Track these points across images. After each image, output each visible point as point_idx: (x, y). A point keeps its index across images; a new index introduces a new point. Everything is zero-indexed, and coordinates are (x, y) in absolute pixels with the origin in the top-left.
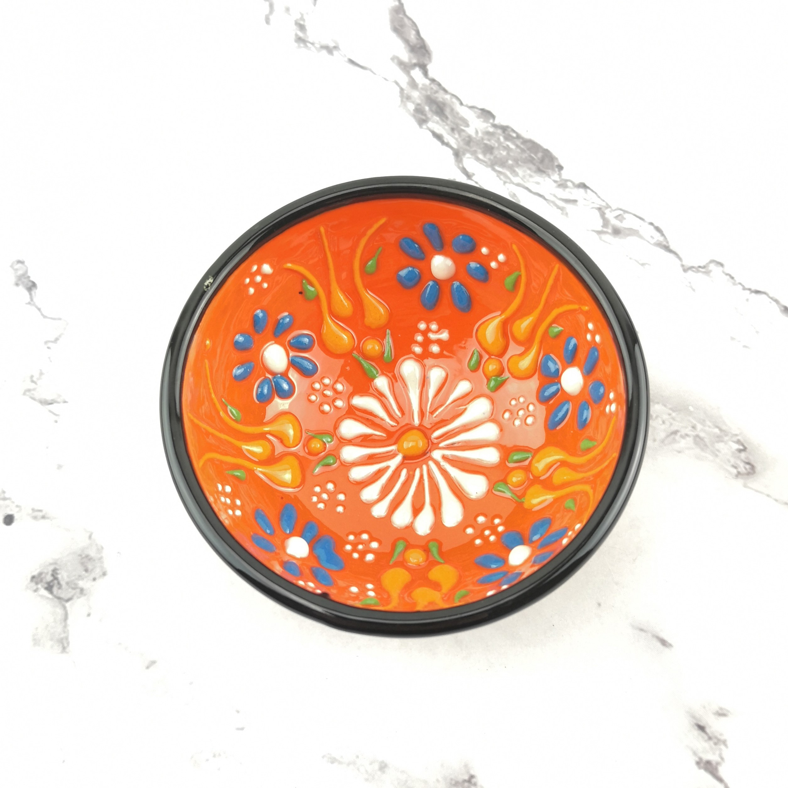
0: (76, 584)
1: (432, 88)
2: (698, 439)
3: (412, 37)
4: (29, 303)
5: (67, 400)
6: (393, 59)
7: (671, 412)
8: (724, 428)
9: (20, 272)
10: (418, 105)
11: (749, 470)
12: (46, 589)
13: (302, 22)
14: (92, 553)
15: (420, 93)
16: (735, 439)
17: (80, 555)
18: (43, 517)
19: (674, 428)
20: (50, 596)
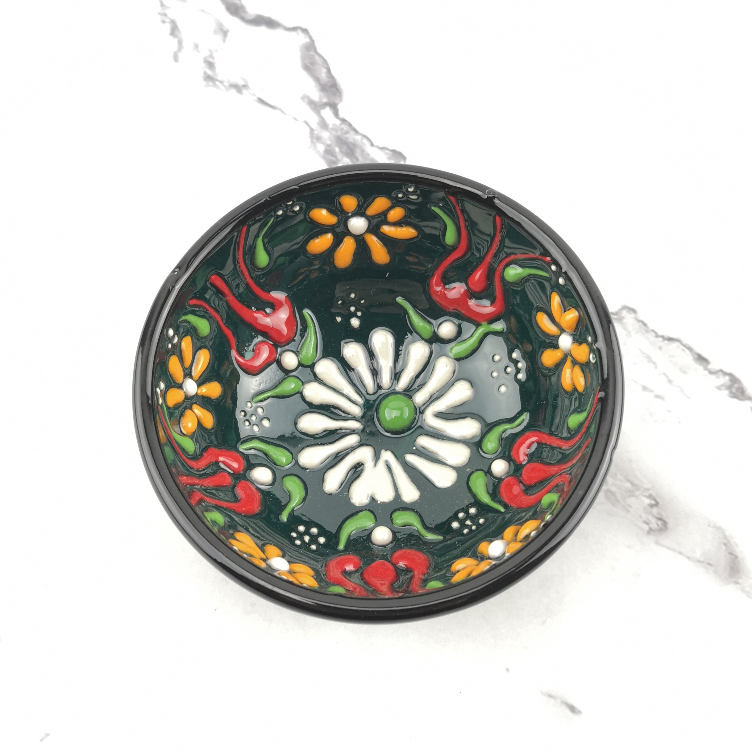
1: (342, 129)
2: (609, 494)
3: (323, 75)
6: (303, 98)
8: (636, 482)
10: (329, 146)
11: (661, 526)
13: (211, 60)
15: (331, 133)
16: (647, 494)
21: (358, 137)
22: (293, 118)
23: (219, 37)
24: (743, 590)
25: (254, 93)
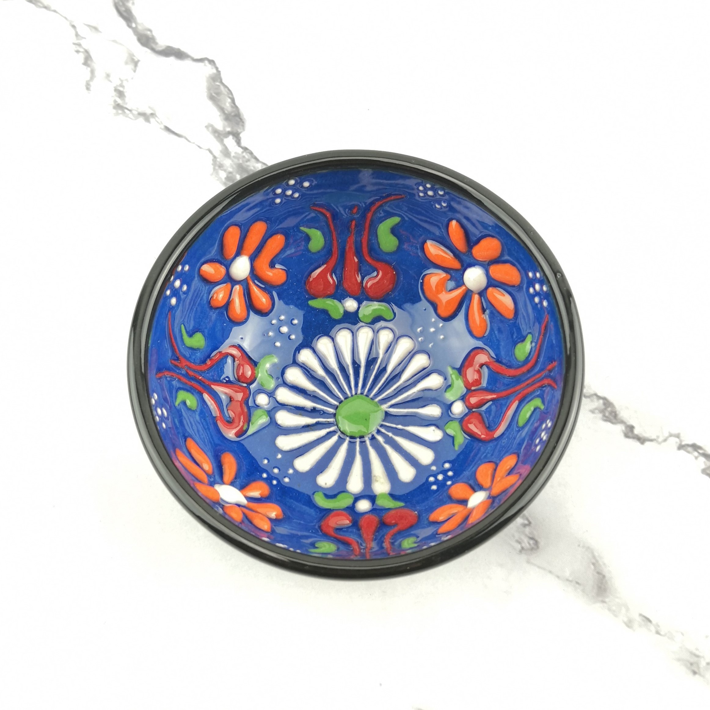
21: (259, 165)
23: (131, 66)
24: (609, 610)
25: (161, 122)
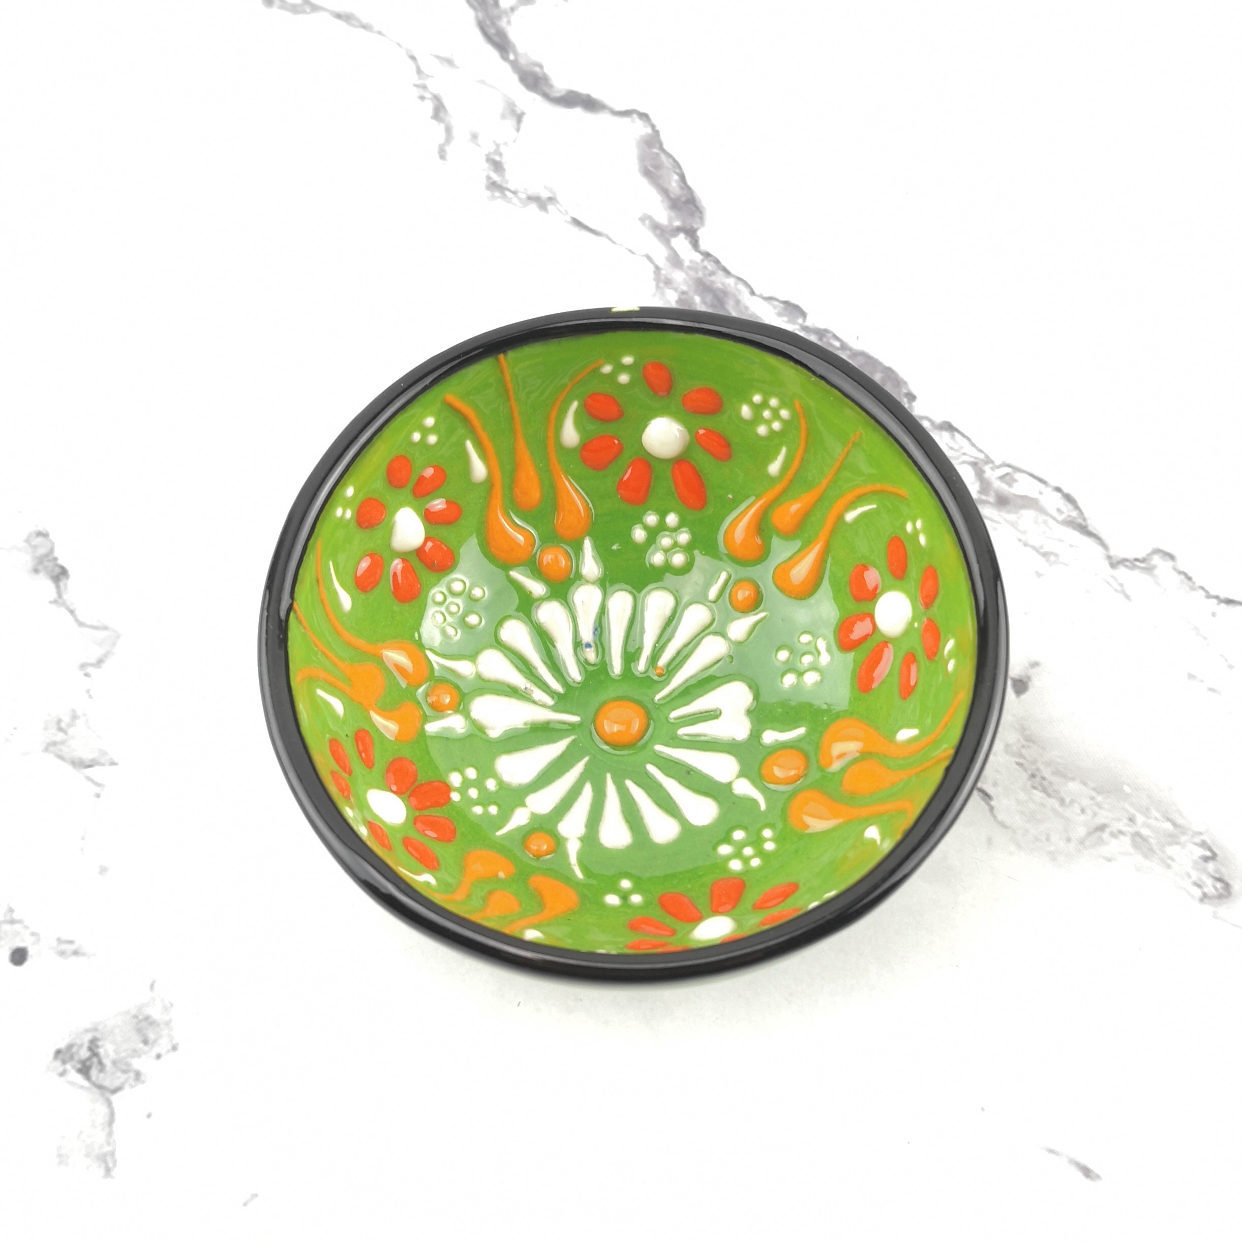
0: (128, 1064)
1: (705, 267)
2: (1138, 839)
3: (674, 184)
4: (55, 602)
5: (116, 761)
6: (642, 219)
7: (1094, 794)
8: (1180, 821)
9: (42, 551)
10: (684, 293)
11: (1221, 891)
12: (80, 1071)
13: (497, 158)
14: (155, 1013)
15: (687, 274)
16: (1198, 840)
17: (135, 1017)
18: (76, 953)
19: (1100, 820)
20: (86, 1083)
21: (731, 281)
22: (627, 249)
23: (511, 123)
25: (566, 211)
